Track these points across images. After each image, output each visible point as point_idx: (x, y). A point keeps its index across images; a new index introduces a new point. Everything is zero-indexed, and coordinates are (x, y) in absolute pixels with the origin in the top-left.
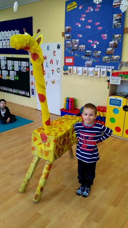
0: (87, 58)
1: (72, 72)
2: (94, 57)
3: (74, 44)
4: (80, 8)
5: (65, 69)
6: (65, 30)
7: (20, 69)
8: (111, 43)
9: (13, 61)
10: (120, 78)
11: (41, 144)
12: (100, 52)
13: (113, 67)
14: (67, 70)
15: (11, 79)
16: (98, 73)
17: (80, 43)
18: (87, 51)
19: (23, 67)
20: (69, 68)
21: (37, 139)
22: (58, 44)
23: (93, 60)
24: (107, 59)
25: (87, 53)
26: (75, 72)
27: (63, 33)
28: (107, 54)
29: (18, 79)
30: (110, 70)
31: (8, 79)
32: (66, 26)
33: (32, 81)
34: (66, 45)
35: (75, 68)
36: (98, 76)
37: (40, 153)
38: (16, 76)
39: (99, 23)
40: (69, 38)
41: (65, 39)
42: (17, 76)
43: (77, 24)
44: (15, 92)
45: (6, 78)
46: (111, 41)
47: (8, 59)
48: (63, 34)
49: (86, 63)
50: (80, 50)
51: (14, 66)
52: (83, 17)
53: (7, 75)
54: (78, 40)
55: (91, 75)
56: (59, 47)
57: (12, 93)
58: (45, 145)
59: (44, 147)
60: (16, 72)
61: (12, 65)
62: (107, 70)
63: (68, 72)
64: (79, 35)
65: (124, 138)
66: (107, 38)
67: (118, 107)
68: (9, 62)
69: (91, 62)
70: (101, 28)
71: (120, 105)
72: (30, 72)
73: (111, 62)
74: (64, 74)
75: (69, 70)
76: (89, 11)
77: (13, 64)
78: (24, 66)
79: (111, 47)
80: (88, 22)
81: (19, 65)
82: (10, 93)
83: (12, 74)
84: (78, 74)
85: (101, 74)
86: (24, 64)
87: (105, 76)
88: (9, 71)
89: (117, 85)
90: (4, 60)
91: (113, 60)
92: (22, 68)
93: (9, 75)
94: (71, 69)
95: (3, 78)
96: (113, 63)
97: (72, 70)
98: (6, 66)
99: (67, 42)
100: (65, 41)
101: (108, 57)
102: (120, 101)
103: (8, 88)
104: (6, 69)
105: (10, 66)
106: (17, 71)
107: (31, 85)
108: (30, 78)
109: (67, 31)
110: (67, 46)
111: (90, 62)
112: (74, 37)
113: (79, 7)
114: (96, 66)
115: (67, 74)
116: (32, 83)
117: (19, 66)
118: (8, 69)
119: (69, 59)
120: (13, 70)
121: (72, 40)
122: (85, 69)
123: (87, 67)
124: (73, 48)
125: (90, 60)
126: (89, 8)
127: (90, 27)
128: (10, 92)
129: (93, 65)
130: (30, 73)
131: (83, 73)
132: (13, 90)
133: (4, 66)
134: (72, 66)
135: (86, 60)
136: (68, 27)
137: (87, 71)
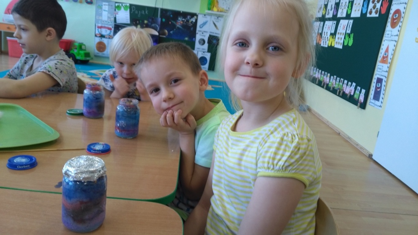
7: (364, 11)
15: (336, 46)
19: (374, 2)
29: (351, 43)
33: (387, 50)
38: (349, 35)
42: (352, 36)
44: (334, 84)
45: (327, 43)
51: (352, 3)
53: (331, 34)
60: (352, 21)
61: (349, 2)
72: (390, 16)
83: (341, 31)
88: (338, 21)
92: (371, 6)
93: (335, 33)
95: (322, 45)
98: (337, 6)
104: (334, 17)
105: (343, 5)
106: (354, 19)
107: (379, 64)
108: (384, 38)
116: (384, 58)
117: (364, 1)
118: (339, 15)
120: (348, 17)
128: (325, 84)
130: (389, 20)
132: (332, 77)
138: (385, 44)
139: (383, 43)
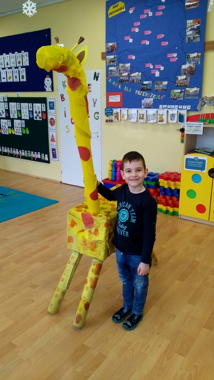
0: (145, 93)
1: (119, 118)
2: (156, 92)
3: (121, 71)
4: (131, 12)
5: (108, 113)
6: (107, 48)
7: (31, 117)
8: (184, 67)
9: (19, 104)
10: (203, 123)
11: (83, 231)
12: (166, 83)
13: (189, 107)
14: (112, 114)
15: (17, 134)
16: (165, 117)
17: (132, 70)
18: (145, 83)
19: (36, 112)
20: (115, 111)
21: (76, 224)
22: (95, 72)
23: (154, 96)
24: (178, 95)
25: (144, 85)
26: (126, 117)
27: (102, 53)
28: (177, 86)
29: (28, 132)
30: (184, 112)
31: (10, 133)
32: (107, 42)
33: (53, 136)
34: (108, 73)
35: (124, 111)
36: (165, 122)
37: (83, 246)
38: (25, 128)
39: (163, 36)
40: (113, 62)
41: (106, 64)
42: (27, 129)
43: (126, 38)
44: (23, 154)
45: (7, 132)
46: (185, 64)
47: (10, 100)
48: (104, 56)
49: (143, 101)
50: (133, 81)
51: (20, 111)
52: (136, 27)
53: (9, 127)
54: (128, 65)
55: (152, 121)
56: (96, 77)
57: (19, 157)
58: (90, 232)
59: (89, 235)
60: (24, 121)
61: (17, 110)
62: (179, 111)
63: (113, 117)
64: (129, 57)
65: (211, 222)
66: (177, 59)
67: (200, 171)
68: (12, 104)
69: (152, 99)
70: (167, 43)
71: (203, 168)
72: (49, 120)
73: (186, 98)
74: (107, 121)
75: (115, 115)
76: (146, 16)
77: (19, 109)
78: (38, 112)
79: (185, 74)
80: (145, 34)
81: (30, 109)
82: (15, 157)
83: (17, 126)
84: (130, 121)
85: (169, 119)
86: (38, 107)
87: (175, 121)
88: (12, 120)
89: (197, 135)
90: (4, 102)
91: (188, 95)
92: (35, 115)
93: (12, 127)
94: (117, 113)
95: (3, 133)
96: (189, 99)
97: (120, 114)
98: (8, 111)
99: (110, 68)
100: (107, 67)
101: (179, 91)
102: (204, 161)
103: (11, 149)
104: (8, 118)
105: (13, 111)
106: (26, 120)
108: (49, 131)
109: (110, 50)
110: (110, 75)
111: (150, 101)
112: (121, 60)
113: (129, 10)
114: (161, 106)
115: (112, 121)
116: (52, 139)
117: (29, 111)
118: (12, 116)
119: (114, 97)
120: (20, 118)
121: (118, 65)
122: (142, 111)
123: (145, 108)
124: (121, 78)
125: (149, 97)
126: (146, 11)
127: (148, 43)
128: (16, 155)
129: (155, 105)
130: (49, 122)
131: (138, 118)
132: (20, 151)
133: (3, 113)
134: (120, 107)
135: (143, 98)
136: (110, 44)
137: (145, 115)
138: (50, 133)
139: (49, 133)
